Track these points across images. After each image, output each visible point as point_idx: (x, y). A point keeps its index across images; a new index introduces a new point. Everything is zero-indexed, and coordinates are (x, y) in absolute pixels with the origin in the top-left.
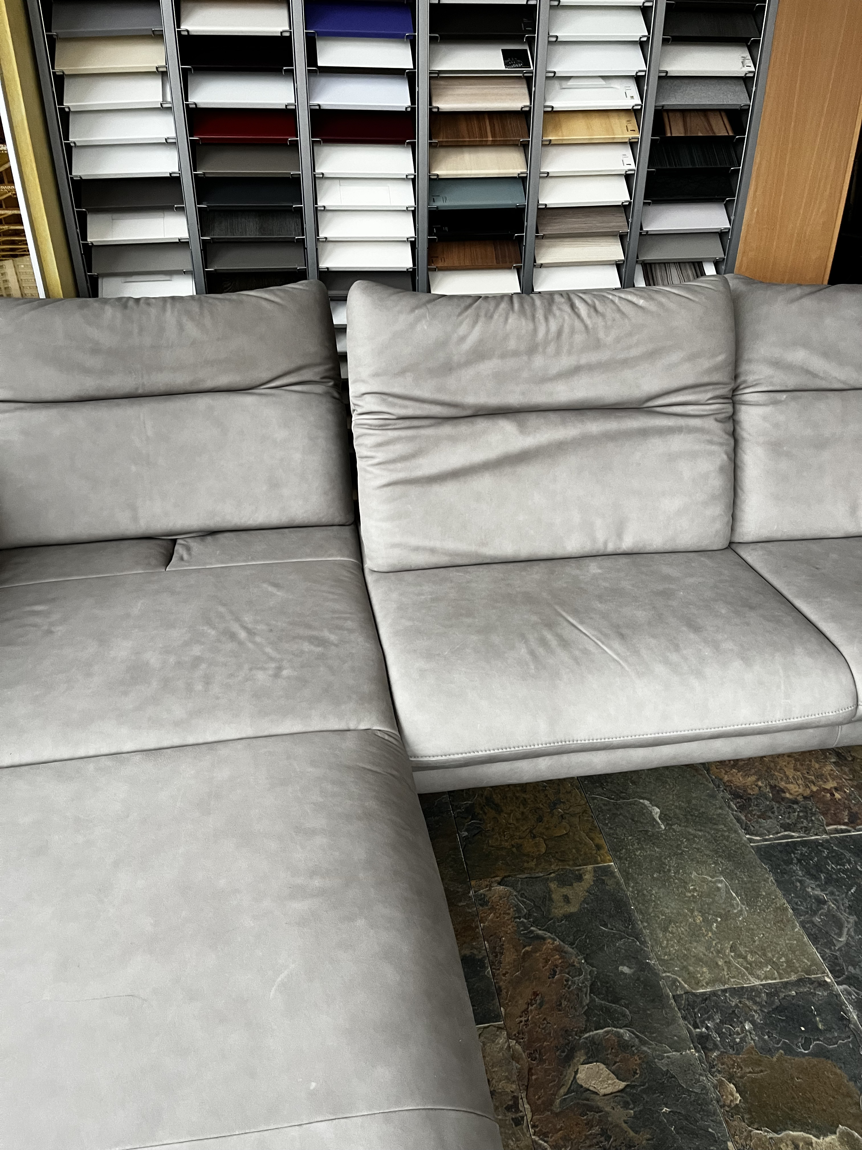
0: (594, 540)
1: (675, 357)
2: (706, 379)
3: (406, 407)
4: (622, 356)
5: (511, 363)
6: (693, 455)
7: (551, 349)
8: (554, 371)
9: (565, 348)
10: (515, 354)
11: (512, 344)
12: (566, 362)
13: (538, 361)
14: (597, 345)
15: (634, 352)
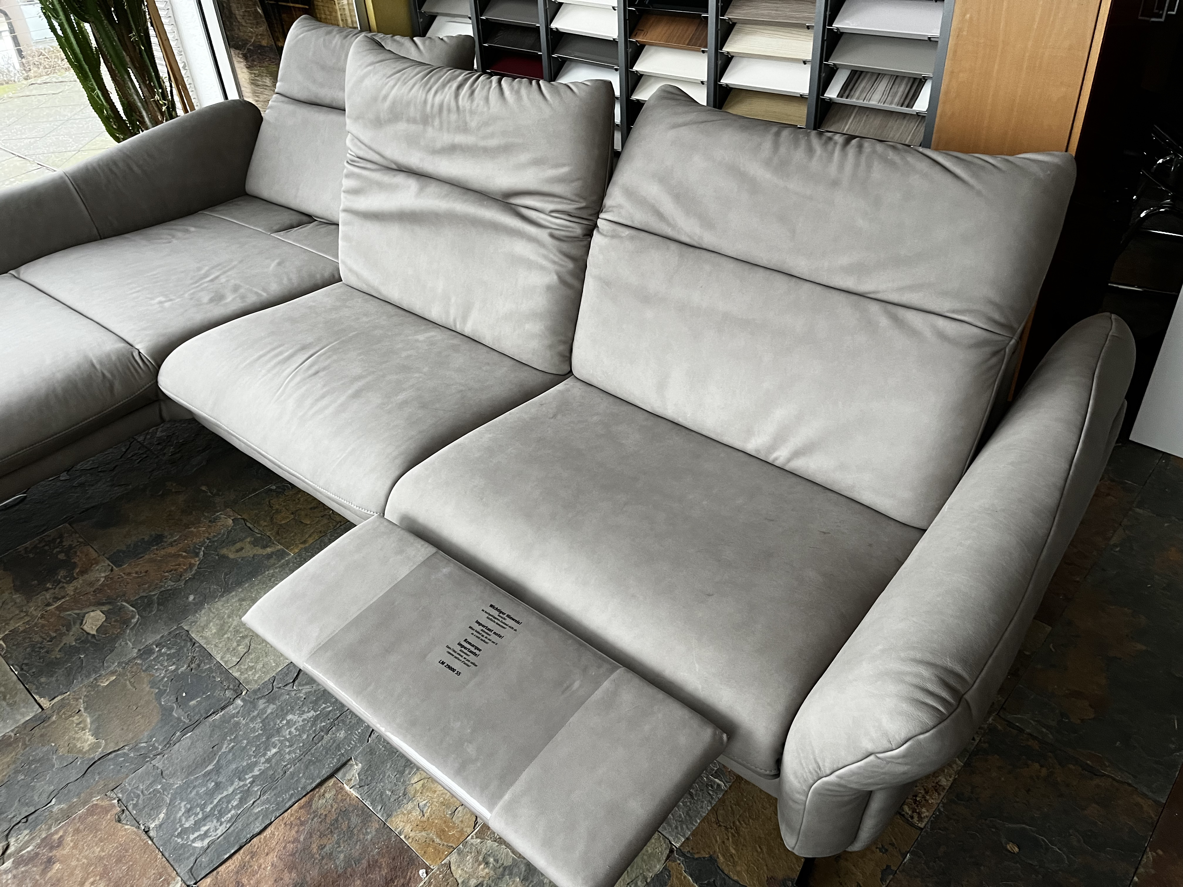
0: (447, 313)
1: (524, 157)
2: (546, 188)
3: (360, 149)
4: (482, 143)
5: (413, 128)
6: (530, 265)
7: (437, 122)
8: (438, 145)
9: (445, 125)
10: (414, 121)
11: (412, 111)
12: (446, 138)
13: (430, 132)
14: (464, 129)
15: (493, 142)
